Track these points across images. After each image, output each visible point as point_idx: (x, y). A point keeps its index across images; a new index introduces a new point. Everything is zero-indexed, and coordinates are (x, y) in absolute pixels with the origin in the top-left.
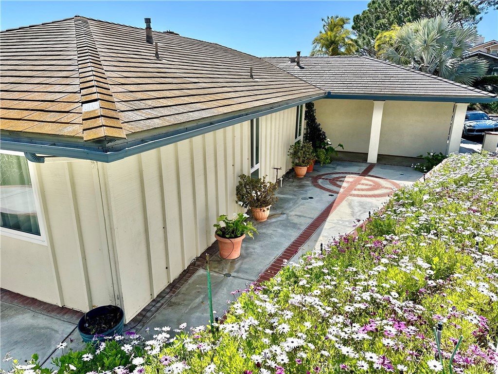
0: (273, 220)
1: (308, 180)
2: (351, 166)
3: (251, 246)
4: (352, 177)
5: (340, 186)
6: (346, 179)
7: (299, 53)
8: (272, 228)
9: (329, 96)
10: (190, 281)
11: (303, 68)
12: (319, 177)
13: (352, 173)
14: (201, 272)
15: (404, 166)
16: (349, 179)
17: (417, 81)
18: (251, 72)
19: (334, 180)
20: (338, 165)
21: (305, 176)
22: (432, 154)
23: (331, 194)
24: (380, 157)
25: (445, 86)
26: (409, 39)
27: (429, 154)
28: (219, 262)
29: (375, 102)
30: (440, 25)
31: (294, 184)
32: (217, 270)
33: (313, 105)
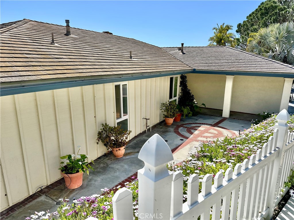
0: (127, 157)
1: (172, 128)
2: (209, 119)
3: (95, 178)
4: (205, 127)
5: (192, 133)
6: (200, 128)
7: (182, 44)
8: (122, 164)
9: (194, 71)
10: (27, 206)
11: (185, 54)
12: (182, 126)
13: (207, 124)
14: (43, 198)
15: (247, 121)
16: (202, 128)
17: (257, 62)
18: (131, 55)
19: (190, 128)
20: (201, 117)
21: (172, 124)
22: (266, 113)
23: (182, 138)
24: (232, 113)
25: (276, 66)
26: (266, 37)
27: (264, 113)
28: (62, 190)
29: (227, 76)
30: (288, 28)
31: (162, 130)
32: (54, 198)
33: (186, 77)
